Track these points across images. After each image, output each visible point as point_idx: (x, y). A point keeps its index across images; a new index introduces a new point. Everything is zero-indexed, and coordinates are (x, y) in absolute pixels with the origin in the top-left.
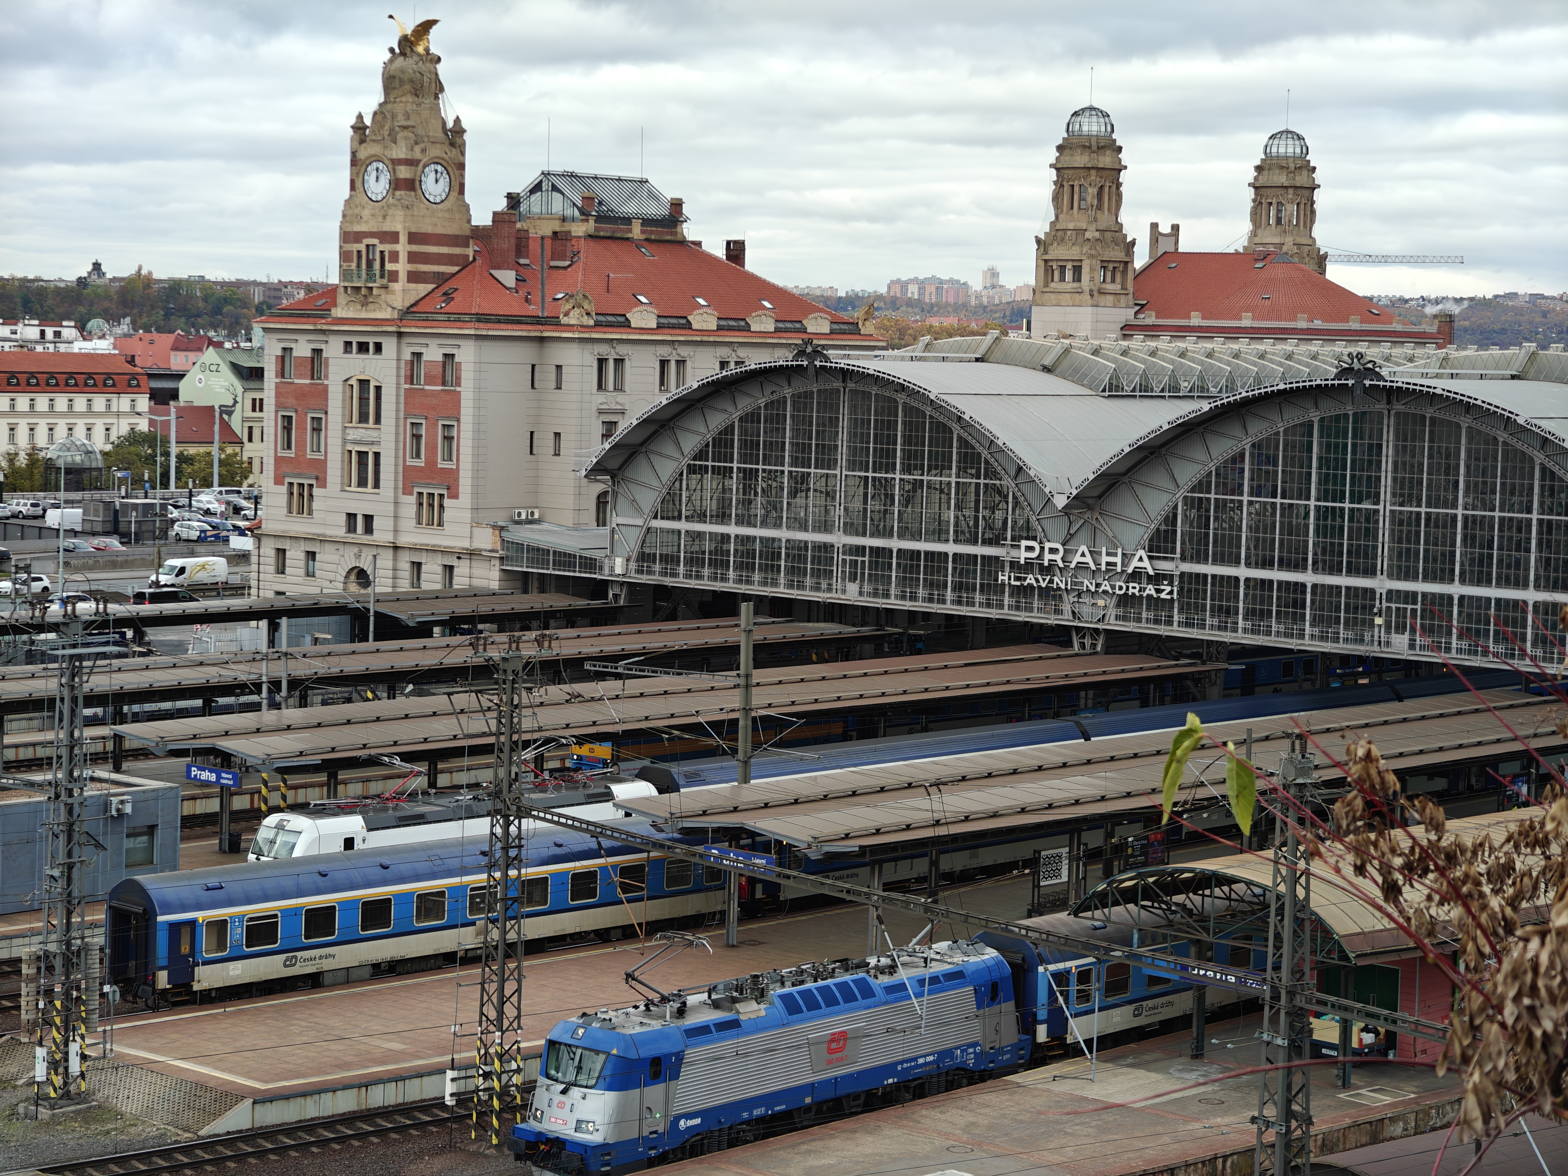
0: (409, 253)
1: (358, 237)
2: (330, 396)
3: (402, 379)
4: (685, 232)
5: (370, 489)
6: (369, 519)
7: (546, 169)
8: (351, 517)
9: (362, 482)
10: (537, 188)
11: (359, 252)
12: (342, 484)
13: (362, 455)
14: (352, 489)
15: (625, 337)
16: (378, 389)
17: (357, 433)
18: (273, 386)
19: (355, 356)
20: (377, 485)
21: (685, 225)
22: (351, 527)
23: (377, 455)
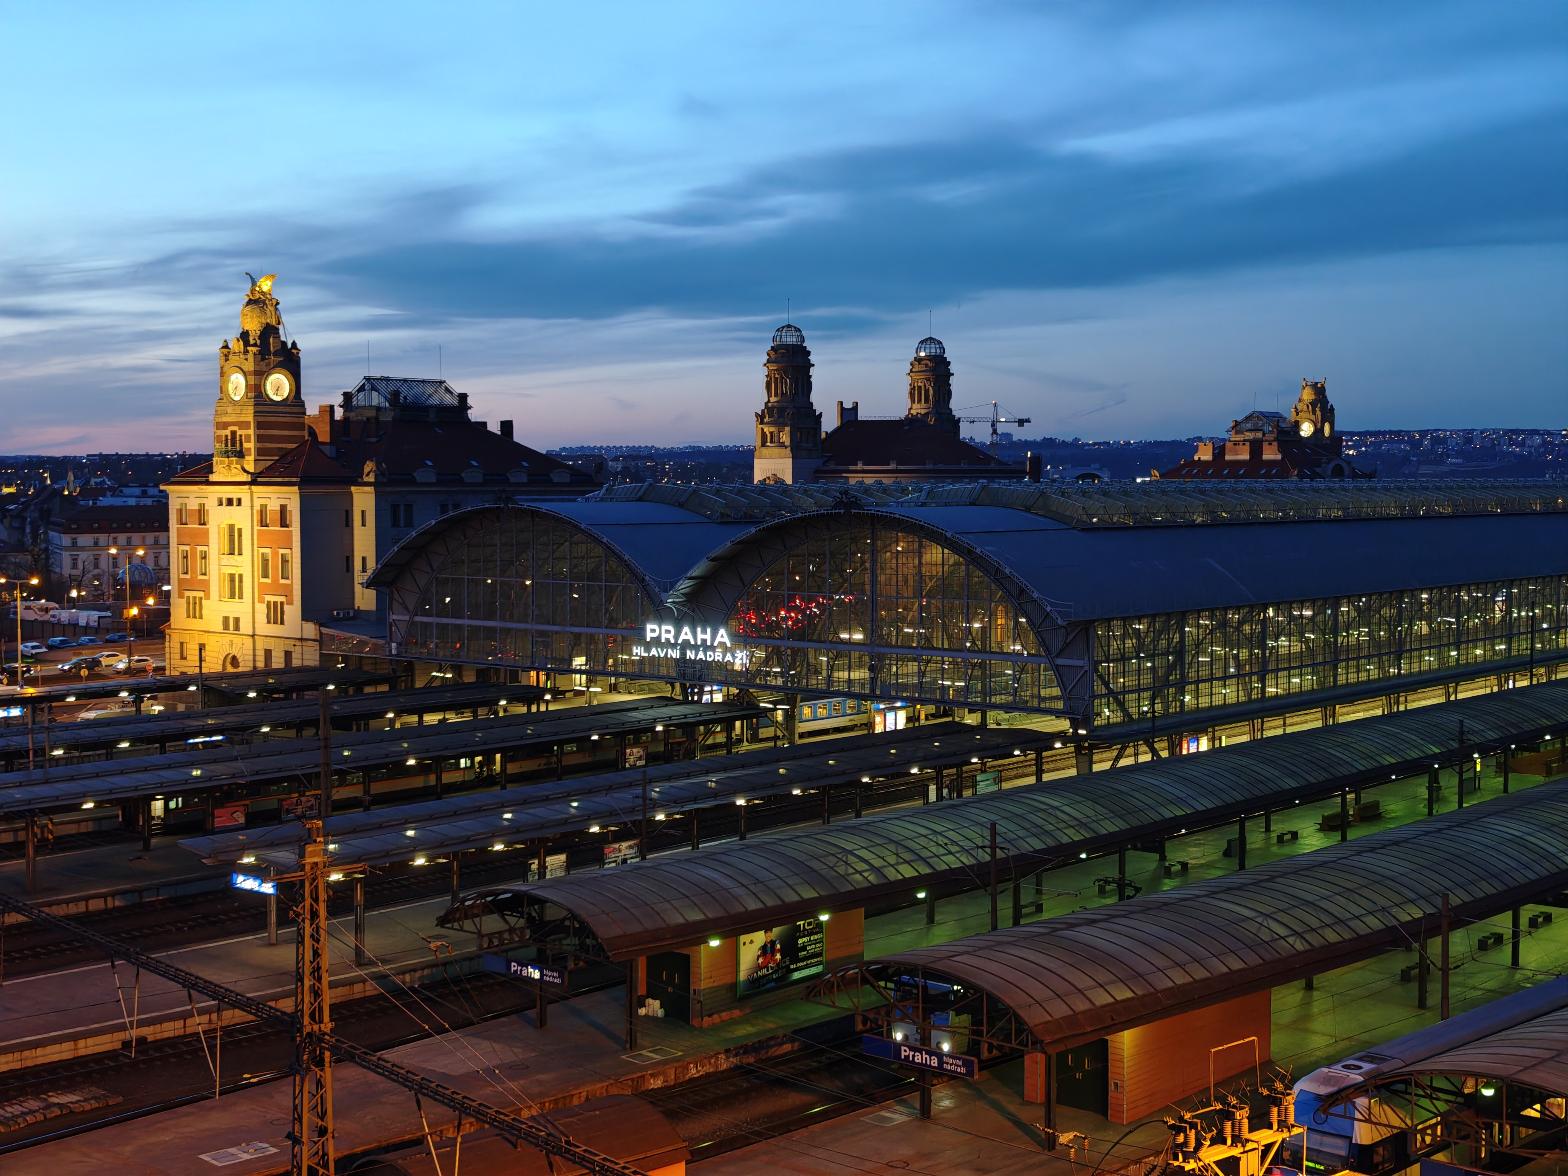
0: (258, 435)
1: (225, 426)
2: (211, 536)
3: (255, 523)
4: (469, 415)
5: (237, 600)
6: (237, 620)
7: (367, 375)
8: (226, 620)
9: (232, 596)
10: (362, 389)
11: (227, 436)
12: (220, 596)
13: (232, 577)
14: (226, 599)
15: (411, 489)
16: (240, 530)
17: (227, 559)
18: (175, 531)
19: (225, 508)
20: (241, 597)
21: (469, 411)
22: (226, 626)
23: (241, 576)
